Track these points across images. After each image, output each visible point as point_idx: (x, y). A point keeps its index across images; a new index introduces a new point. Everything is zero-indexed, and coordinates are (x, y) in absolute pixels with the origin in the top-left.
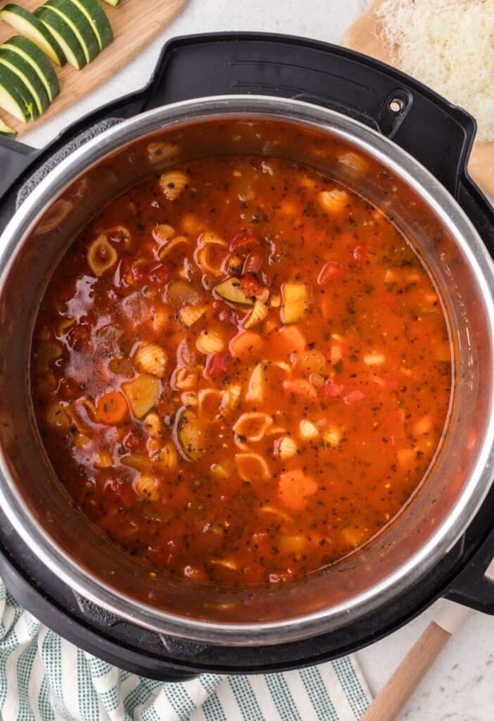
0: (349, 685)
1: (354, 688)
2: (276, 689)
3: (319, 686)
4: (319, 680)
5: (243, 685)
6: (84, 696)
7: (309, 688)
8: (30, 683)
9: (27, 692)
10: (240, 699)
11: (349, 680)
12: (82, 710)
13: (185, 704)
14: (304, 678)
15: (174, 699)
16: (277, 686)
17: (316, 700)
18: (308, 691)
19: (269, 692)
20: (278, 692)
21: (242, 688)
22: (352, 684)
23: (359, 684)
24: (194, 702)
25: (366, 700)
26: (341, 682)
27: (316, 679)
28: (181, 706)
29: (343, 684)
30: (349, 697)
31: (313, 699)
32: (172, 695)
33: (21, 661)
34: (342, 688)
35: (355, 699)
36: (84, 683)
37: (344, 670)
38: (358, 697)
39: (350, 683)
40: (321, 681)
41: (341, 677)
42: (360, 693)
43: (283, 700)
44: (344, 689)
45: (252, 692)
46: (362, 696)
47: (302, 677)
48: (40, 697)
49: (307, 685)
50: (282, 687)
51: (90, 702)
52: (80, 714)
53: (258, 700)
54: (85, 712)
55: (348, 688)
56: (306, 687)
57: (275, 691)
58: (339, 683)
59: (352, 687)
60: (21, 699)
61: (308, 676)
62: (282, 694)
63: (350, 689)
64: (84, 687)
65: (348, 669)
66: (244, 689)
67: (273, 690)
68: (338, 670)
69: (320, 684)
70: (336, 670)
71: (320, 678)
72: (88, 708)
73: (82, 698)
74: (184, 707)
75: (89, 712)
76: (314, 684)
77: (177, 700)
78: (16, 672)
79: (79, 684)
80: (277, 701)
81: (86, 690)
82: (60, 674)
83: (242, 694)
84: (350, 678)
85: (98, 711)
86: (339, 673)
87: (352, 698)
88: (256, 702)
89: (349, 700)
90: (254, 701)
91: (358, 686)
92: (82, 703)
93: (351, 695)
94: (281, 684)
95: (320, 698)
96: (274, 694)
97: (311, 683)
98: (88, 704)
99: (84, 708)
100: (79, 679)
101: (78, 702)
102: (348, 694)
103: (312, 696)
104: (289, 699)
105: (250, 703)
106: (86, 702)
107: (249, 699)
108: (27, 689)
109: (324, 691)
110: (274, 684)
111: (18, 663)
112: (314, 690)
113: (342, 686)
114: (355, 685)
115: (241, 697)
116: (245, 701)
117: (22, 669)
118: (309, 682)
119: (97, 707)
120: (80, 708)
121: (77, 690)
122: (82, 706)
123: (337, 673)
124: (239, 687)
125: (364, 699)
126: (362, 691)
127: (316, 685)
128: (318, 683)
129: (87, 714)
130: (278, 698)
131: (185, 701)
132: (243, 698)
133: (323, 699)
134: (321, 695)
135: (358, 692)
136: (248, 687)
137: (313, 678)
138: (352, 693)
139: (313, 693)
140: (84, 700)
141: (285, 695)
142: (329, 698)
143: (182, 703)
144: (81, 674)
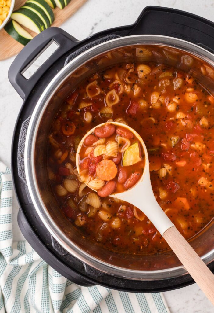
0: (158, 303)
1: (161, 305)
2: (126, 303)
3: (145, 303)
4: (145, 300)
5: (111, 301)
6: (44, 301)
7: (140, 304)
8: (22, 290)
9: (20, 294)
10: (109, 307)
11: (158, 301)
12: (42, 308)
13: (86, 309)
14: (139, 299)
15: (82, 307)
16: (126, 302)
17: (143, 309)
18: (140, 305)
19: (122, 305)
20: (126, 305)
21: (110, 302)
22: (160, 303)
23: (163, 303)
24: (90, 308)
25: (166, 310)
26: (155, 302)
27: (144, 300)
28: (85, 310)
29: (156, 303)
30: (159, 309)
31: (142, 309)
32: (81, 305)
33: (20, 280)
34: (155, 305)
35: (161, 310)
36: (44, 296)
37: (157, 297)
38: (163, 309)
39: (159, 303)
40: (146, 301)
41: (155, 300)
42: (164, 307)
43: (129, 309)
44: (156, 305)
45: (115, 304)
46: (164, 309)
47: (137, 299)
48: (25, 297)
49: (140, 302)
50: (129, 303)
51: (46, 304)
52: (41, 309)
53: (117, 308)
54: (43, 309)
55: (158, 305)
56: (139, 303)
57: (125, 305)
58: (154, 302)
59: (160, 304)
60: (16, 297)
61: (140, 298)
62: (128, 306)
63: (159, 305)
64: (44, 298)
65: (158, 296)
66: (111, 303)
67: (124, 304)
68: (154, 297)
69: (146, 302)
70: (153, 296)
71: (146, 299)
72: (45, 307)
73: (43, 302)
74: (86, 310)
75: (45, 309)
76: (143, 302)
77: (83, 307)
78: (17, 284)
79: (42, 296)
80: (126, 309)
81: (45, 299)
82: (34, 291)
83: (110, 305)
84: (159, 300)
85: (49, 309)
86: (154, 298)
87: (160, 309)
88: (117, 309)
89: (158, 310)
90: (115, 308)
91: (162, 304)
92: (43, 304)
93: (159, 308)
94: (128, 301)
95: (145, 309)
96: (125, 306)
97: (141, 302)
98: (45, 305)
99: (43, 307)
100: (42, 294)
101: (41, 304)
102: (158, 307)
103: (142, 307)
104: (132, 309)
105: (114, 309)
106: (44, 304)
107: (113, 307)
108: (20, 292)
109: (147, 306)
110: (125, 302)
111: (19, 281)
112: (143, 305)
113: (156, 304)
114: (161, 303)
115: (110, 306)
116: (112, 308)
117: (20, 284)
118: (140, 301)
119: (49, 307)
120: (41, 307)
121: (41, 298)
122: (42, 306)
123: (153, 298)
124: (109, 302)
125: (165, 310)
126: (164, 306)
127: (144, 303)
128: (144, 302)
129: (44, 310)
130: (126, 308)
131: (87, 308)
132: (111, 307)
133: (146, 309)
134: (146, 308)
135: (162, 307)
136: (113, 302)
137: (143, 300)
138: (160, 307)
139: (142, 306)
140: (44, 303)
141: (130, 306)
142: (149, 309)
143: (85, 309)
144: (44, 291)
